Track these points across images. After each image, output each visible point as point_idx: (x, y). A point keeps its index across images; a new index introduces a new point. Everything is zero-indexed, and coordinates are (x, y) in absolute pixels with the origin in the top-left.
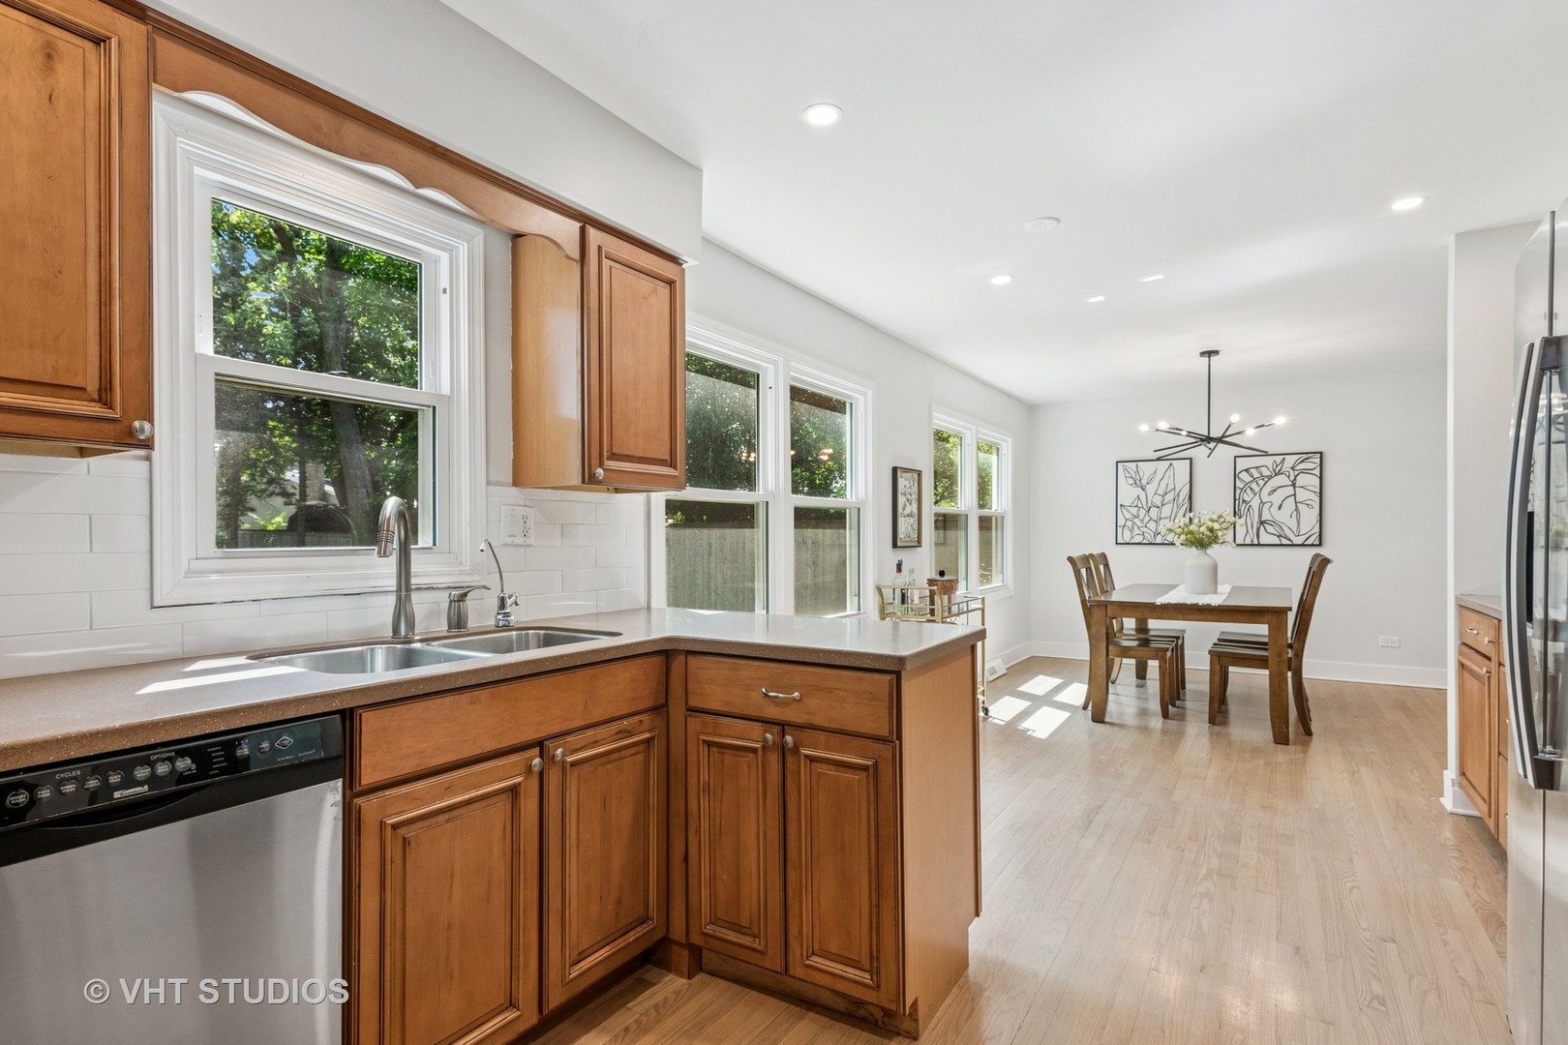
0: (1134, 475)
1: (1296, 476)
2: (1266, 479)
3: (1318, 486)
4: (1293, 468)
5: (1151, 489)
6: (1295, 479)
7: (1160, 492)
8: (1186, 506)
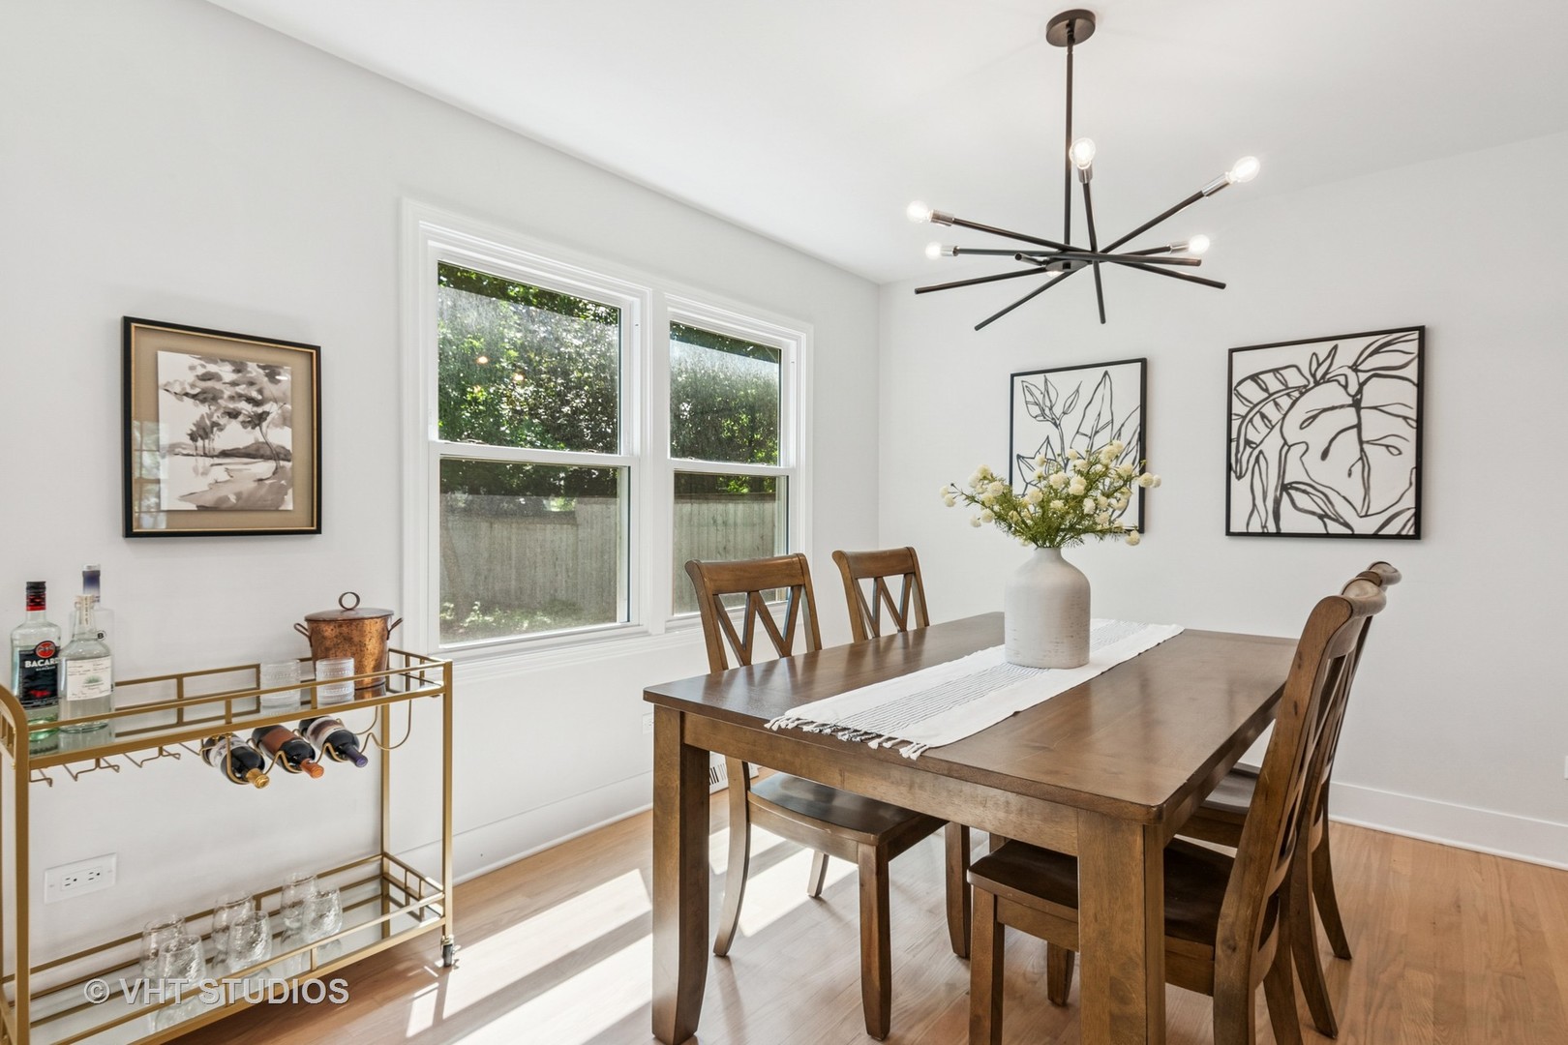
0: (1040, 397)
1: (1361, 385)
2: (1296, 394)
3: (1413, 403)
4: (1355, 368)
5: (1069, 424)
6: (1360, 391)
7: (1087, 429)
8: (1133, 453)
